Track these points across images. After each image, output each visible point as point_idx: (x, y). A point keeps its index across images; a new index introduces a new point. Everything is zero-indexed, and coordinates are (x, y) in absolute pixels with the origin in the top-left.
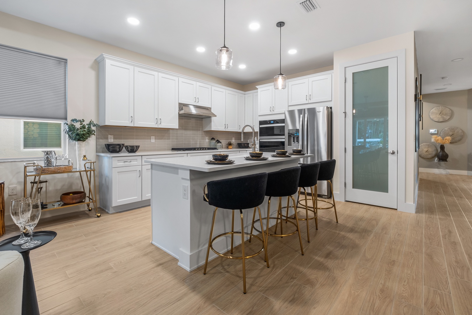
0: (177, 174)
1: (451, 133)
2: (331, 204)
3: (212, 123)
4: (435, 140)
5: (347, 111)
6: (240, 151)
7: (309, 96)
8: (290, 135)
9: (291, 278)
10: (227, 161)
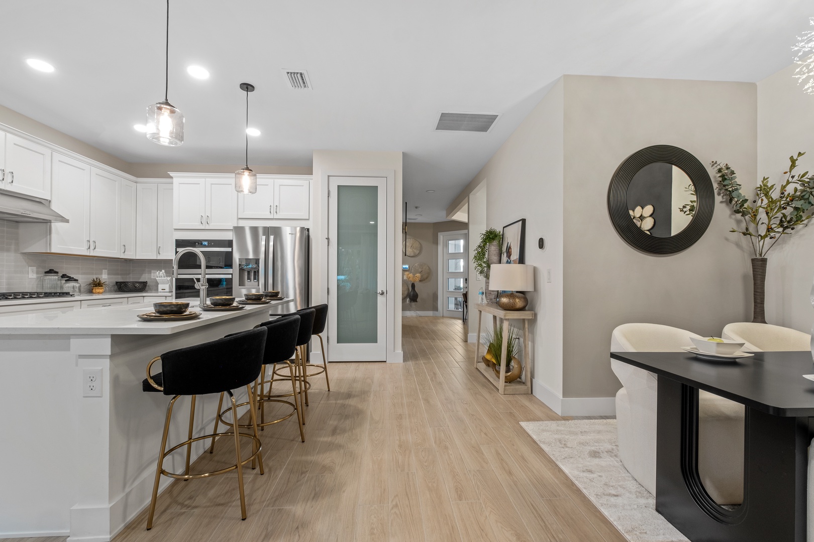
0: (68, 348)
1: (420, 270)
2: (321, 367)
3: (54, 235)
4: (407, 277)
5: (330, 237)
6: (129, 299)
7: (275, 208)
8: (241, 270)
9: (302, 474)
10: (185, 314)
